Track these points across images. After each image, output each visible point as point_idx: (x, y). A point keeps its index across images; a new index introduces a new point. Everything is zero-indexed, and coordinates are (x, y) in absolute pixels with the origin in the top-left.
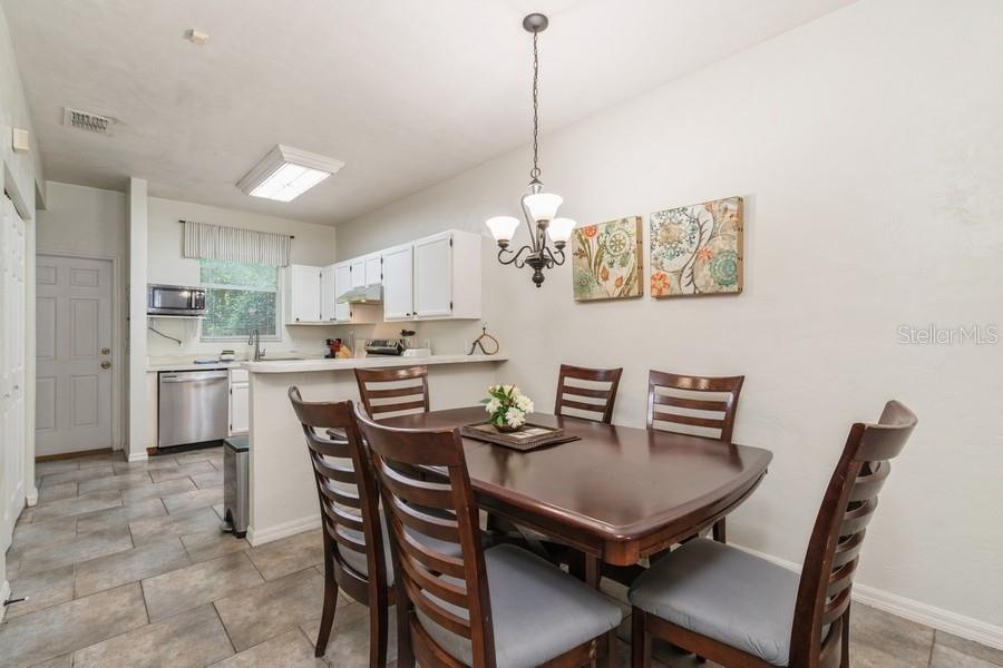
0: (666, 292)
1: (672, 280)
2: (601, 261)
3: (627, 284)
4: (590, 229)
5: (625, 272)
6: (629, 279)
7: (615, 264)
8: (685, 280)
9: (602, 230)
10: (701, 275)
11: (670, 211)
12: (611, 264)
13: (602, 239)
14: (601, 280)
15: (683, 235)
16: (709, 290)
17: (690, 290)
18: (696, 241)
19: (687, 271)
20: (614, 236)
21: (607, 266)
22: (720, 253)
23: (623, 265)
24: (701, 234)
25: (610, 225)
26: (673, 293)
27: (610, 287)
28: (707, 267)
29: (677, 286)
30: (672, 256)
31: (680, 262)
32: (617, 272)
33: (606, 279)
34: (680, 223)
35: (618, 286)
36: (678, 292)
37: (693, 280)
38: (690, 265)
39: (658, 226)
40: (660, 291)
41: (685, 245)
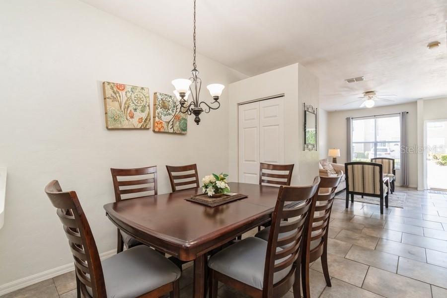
0: (162, 130)
1: (165, 125)
2: (128, 107)
3: (145, 122)
4: (121, 85)
5: (144, 115)
6: (146, 119)
7: (138, 110)
8: (170, 126)
9: (128, 89)
10: (176, 125)
11: (166, 95)
12: (135, 110)
13: (129, 95)
14: (129, 118)
15: (170, 107)
16: (178, 132)
17: (171, 131)
18: (175, 111)
19: (171, 123)
20: (137, 95)
21: (133, 111)
22: (182, 119)
23: (142, 111)
24: (176, 109)
25: (134, 89)
26: (165, 131)
27: (135, 122)
28: (178, 123)
29: (166, 128)
30: (165, 115)
31: (168, 118)
32: (139, 114)
33: (132, 117)
34: (169, 101)
35: (140, 122)
36: (167, 131)
37: (173, 127)
38: (172, 121)
39: (160, 99)
40: (160, 129)
41: (170, 112)
